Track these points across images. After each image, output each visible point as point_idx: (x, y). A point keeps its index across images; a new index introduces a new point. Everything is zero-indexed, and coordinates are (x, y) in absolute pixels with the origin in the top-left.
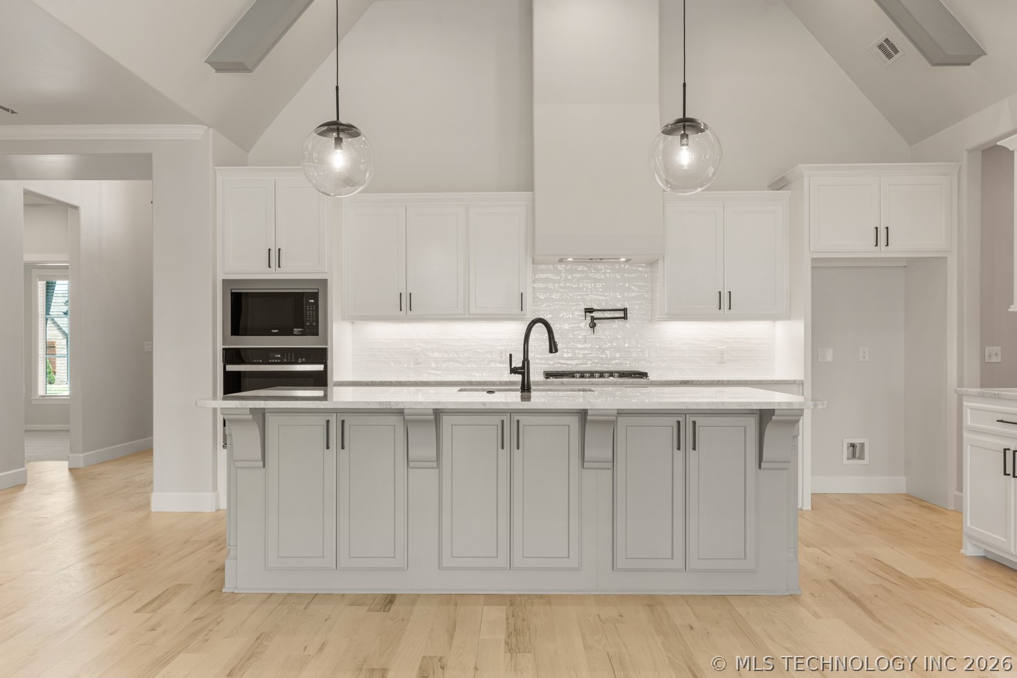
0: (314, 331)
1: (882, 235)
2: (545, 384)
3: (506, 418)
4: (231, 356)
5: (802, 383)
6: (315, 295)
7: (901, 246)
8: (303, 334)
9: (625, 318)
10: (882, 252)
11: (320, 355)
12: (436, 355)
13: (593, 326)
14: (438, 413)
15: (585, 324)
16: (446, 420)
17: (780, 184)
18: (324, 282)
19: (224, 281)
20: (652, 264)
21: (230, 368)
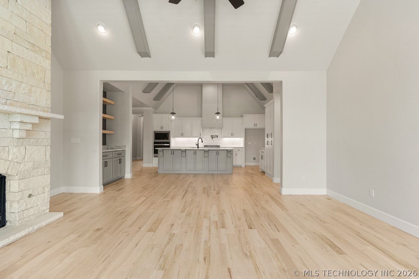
0: (168, 139)
1: (255, 125)
2: (204, 147)
3: (195, 151)
4: (155, 143)
5: (243, 147)
6: (168, 134)
7: (258, 126)
8: (166, 139)
9: (217, 137)
10: (255, 127)
11: (169, 143)
12: (187, 143)
13: (212, 138)
14: (186, 150)
15: (211, 138)
16: (187, 151)
17: (242, 116)
18: (169, 132)
19: (154, 131)
20: (222, 128)
21: (155, 145)
